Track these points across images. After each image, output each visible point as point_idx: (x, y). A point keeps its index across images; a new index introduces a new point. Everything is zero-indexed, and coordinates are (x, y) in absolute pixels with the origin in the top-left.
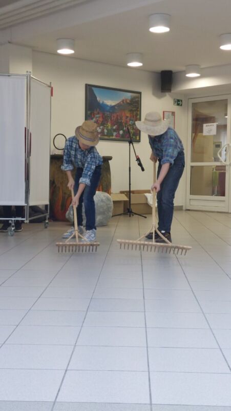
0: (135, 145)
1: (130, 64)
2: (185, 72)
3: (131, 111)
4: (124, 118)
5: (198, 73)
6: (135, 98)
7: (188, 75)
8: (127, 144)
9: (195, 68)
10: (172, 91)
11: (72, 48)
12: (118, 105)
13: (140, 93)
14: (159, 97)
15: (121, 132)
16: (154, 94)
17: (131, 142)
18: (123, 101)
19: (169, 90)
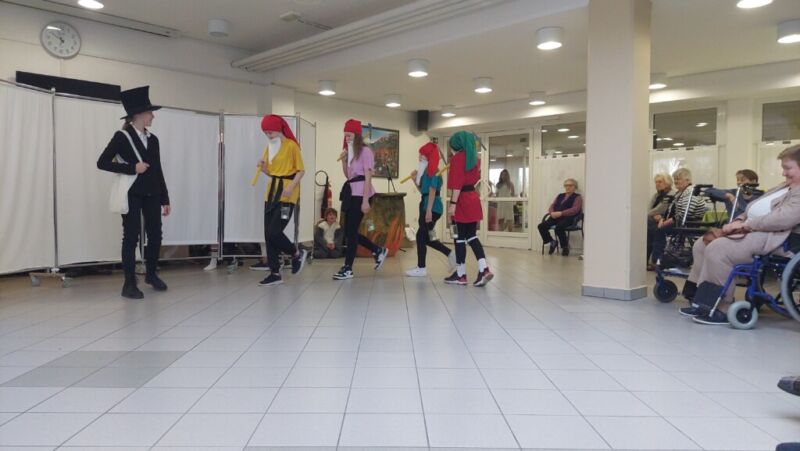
0: (394, 181)
1: (389, 105)
2: (441, 112)
3: (390, 148)
4: (383, 155)
5: (453, 113)
6: (394, 135)
7: (444, 115)
8: (386, 181)
9: (450, 108)
10: (429, 130)
11: (333, 90)
12: (378, 143)
13: (398, 132)
14: (416, 136)
15: (380, 169)
16: (412, 133)
17: (390, 179)
18: (382, 139)
19: (426, 129)
